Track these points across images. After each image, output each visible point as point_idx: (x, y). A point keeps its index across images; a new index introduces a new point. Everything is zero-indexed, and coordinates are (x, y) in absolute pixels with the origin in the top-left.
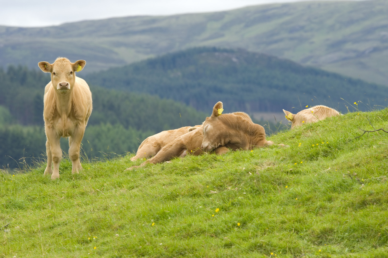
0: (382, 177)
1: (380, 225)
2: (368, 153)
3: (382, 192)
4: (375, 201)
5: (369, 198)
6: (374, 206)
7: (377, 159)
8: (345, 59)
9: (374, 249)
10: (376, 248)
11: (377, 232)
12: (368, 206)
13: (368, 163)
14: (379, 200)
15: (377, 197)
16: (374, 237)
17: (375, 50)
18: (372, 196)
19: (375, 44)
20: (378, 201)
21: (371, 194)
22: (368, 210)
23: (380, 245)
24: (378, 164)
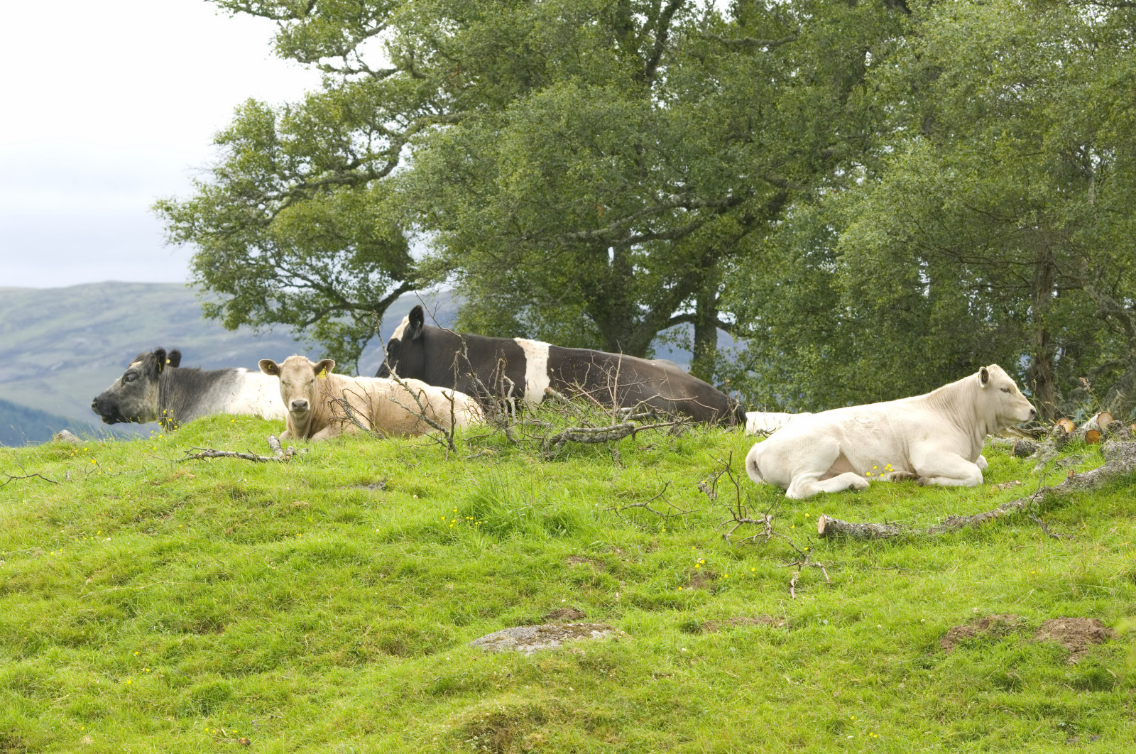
0: (34, 548)
1: (28, 625)
2: (14, 511)
3: (33, 573)
4: (21, 587)
5: (11, 582)
6: (19, 595)
7: (28, 520)
8: (19, 378)
9: (15, 662)
10: (19, 659)
11: (21, 636)
12: (9, 594)
13: (13, 527)
14: (28, 585)
15: (25, 581)
16: (17, 643)
17: (66, 365)
18: (16, 579)
19: (68, 356)
20: (25, 588)
21: (14, 576)
22: (9, 600)
23: (26, 656)
24: (29, 528)
